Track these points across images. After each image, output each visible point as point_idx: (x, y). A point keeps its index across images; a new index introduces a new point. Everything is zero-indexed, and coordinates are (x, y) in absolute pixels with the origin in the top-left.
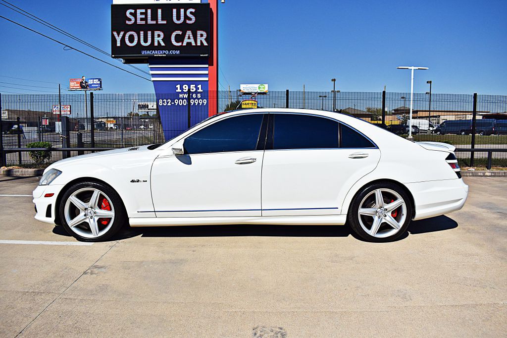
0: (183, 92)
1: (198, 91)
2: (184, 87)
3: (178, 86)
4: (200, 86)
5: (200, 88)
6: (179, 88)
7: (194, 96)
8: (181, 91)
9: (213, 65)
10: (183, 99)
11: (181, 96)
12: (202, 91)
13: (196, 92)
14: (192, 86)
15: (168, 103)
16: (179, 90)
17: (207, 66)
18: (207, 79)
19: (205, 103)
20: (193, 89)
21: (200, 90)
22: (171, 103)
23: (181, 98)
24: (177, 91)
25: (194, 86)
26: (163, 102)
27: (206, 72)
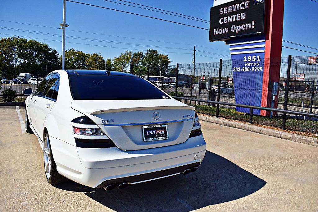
0: (247, 62)
1: (257, 60)
2: (248, 58)
3: (245, 58)
4: (258, 57)
5: (259, 59)
6: (245, 59)
7: (255, 64)
8: (246, 61)
9: (268, 39)
10: (247, 67)
11: (246, 64)
12: (260, 60)
13: (256, 62)
14: (253, 57)
15: (238, 70)
16: (245, 61)
17: (264, 40)
18: (263, 51)
19: (261, 70)
20: (254, 59)
21: (259, 60)
22: (240, 70)
23: (246, 66)
24: (244, 61)
25: (255, 56)
26: (236, 69)
27: (263, 45)
